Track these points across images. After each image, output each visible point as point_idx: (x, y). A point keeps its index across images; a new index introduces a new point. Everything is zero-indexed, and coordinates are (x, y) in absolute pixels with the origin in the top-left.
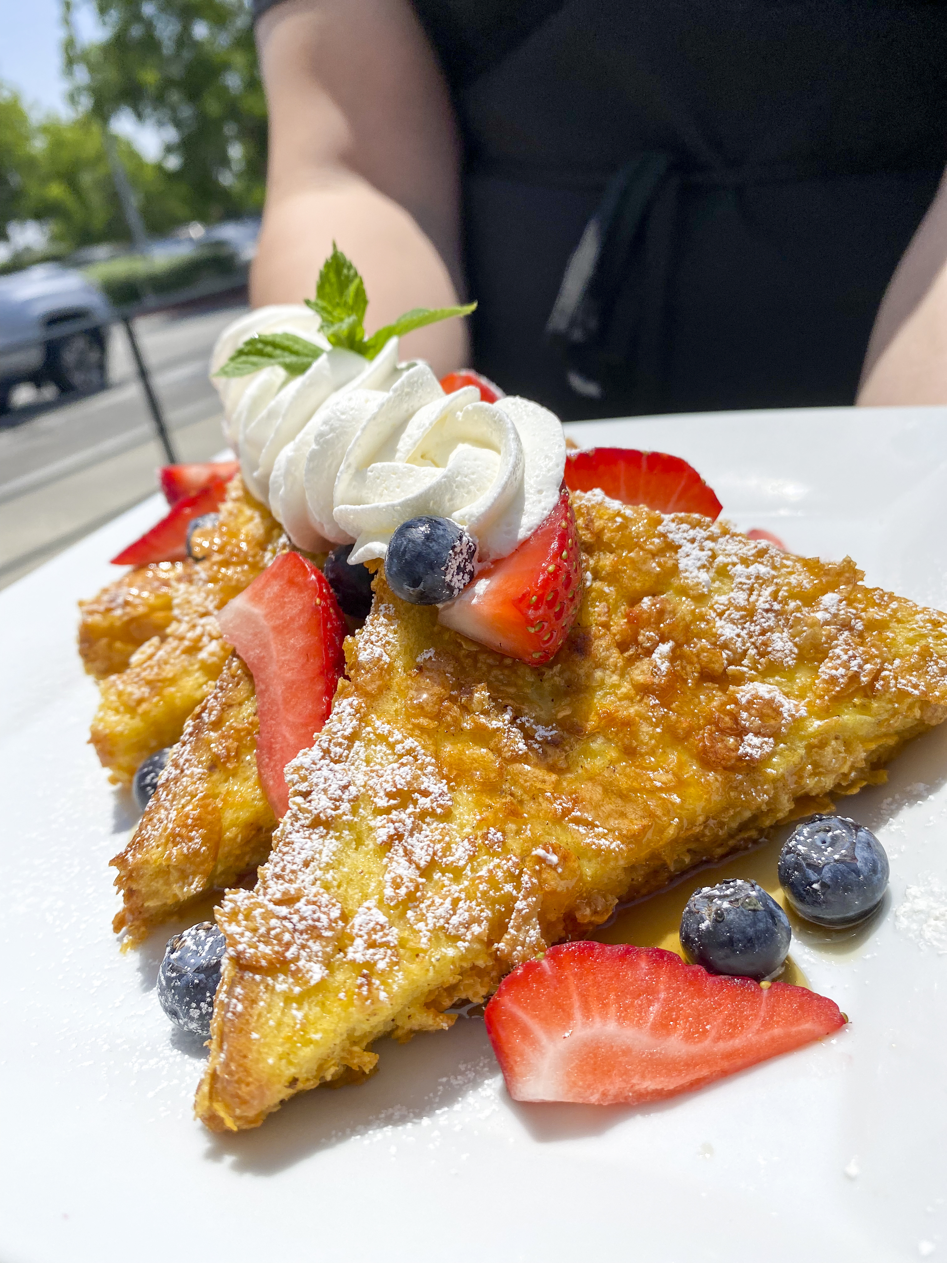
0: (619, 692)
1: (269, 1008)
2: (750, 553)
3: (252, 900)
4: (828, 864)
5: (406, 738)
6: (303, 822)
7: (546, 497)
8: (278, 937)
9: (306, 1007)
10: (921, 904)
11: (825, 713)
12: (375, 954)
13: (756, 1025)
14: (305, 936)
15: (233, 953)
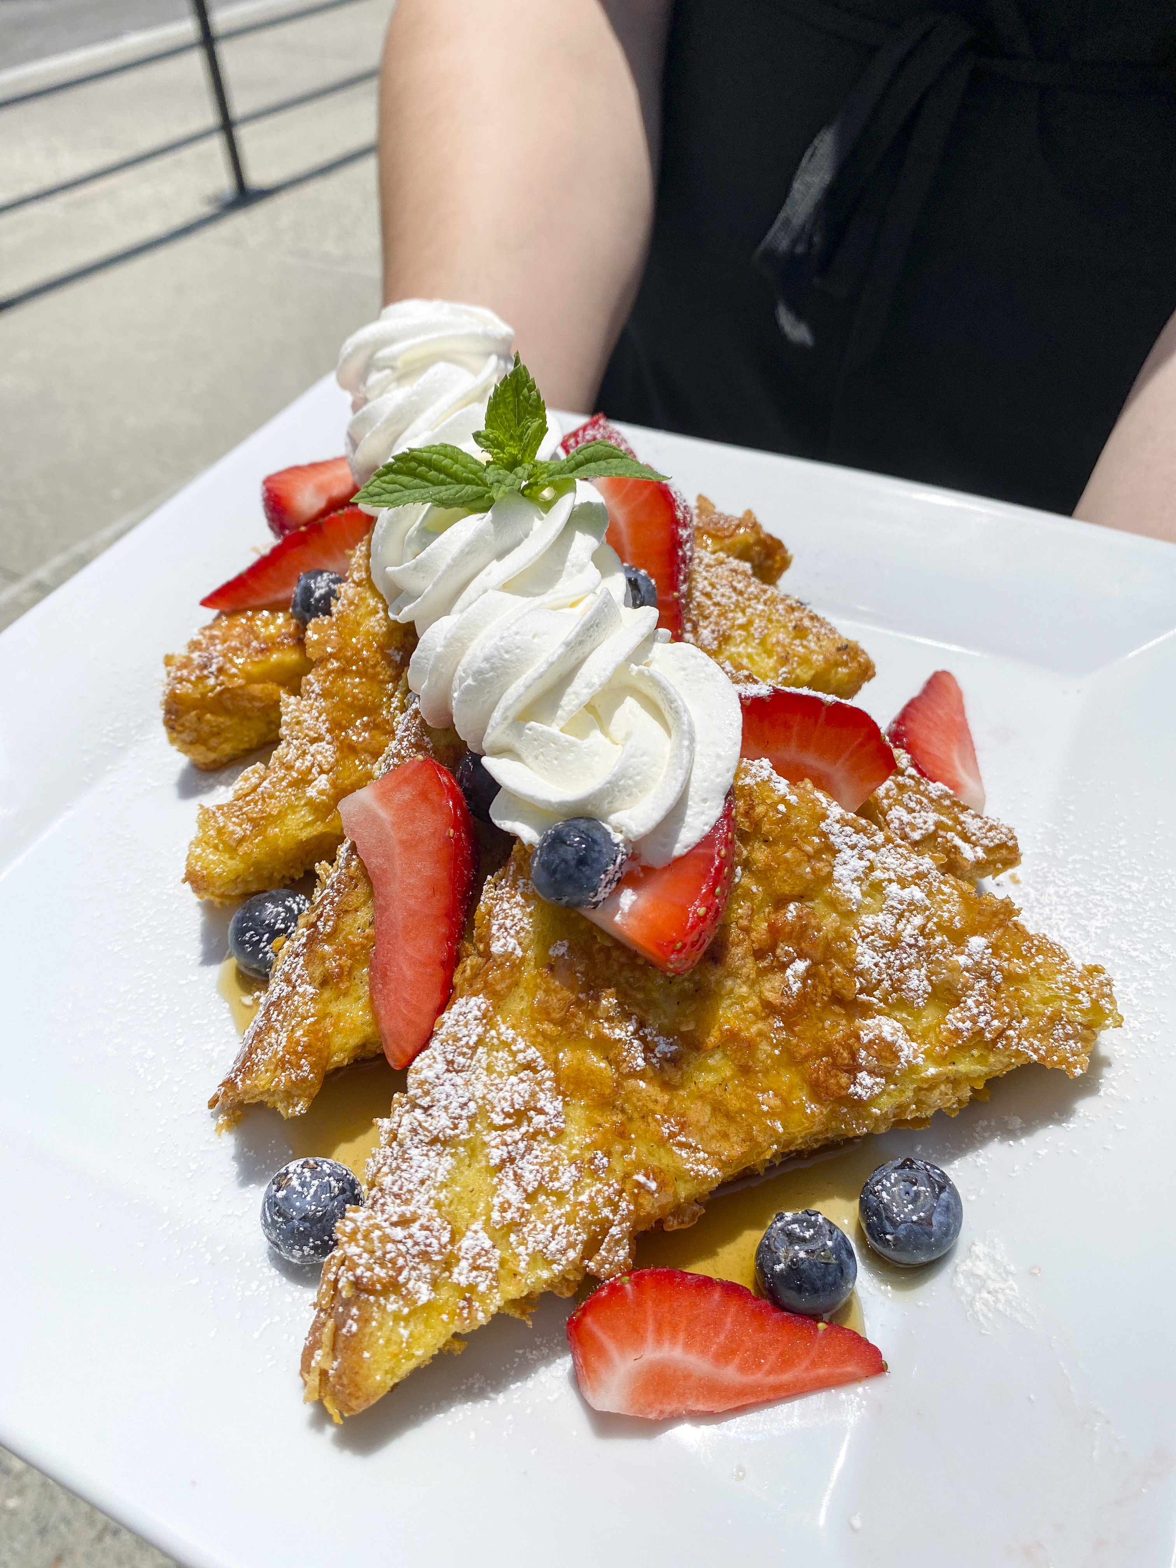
0: (745, 1005)
1: (380, 1327)
2: (909, 873)
3: (372, 1222)
4: (906, 1222)
5: (528, 1047)
6: (422, 1138)
7: (710, 808)
8: (393, 1261)
9: (412, 1325)
10: (981, 1268)
11: (941, 1060)
12: (477, 1277)
13: (806, 1363)
14: (417, 1260)
15: (352, 1278)
